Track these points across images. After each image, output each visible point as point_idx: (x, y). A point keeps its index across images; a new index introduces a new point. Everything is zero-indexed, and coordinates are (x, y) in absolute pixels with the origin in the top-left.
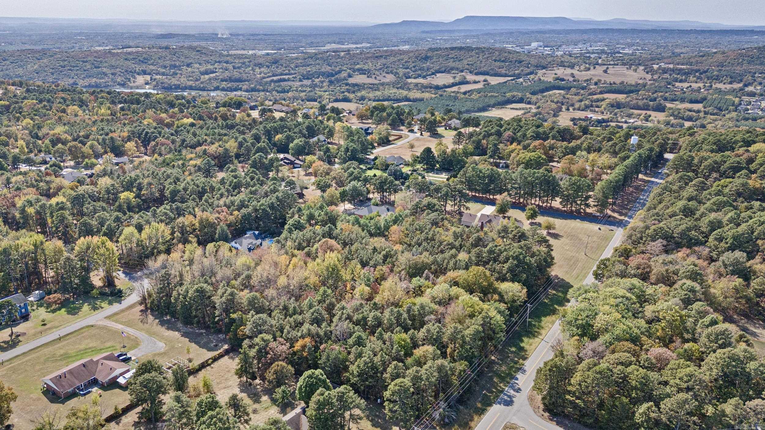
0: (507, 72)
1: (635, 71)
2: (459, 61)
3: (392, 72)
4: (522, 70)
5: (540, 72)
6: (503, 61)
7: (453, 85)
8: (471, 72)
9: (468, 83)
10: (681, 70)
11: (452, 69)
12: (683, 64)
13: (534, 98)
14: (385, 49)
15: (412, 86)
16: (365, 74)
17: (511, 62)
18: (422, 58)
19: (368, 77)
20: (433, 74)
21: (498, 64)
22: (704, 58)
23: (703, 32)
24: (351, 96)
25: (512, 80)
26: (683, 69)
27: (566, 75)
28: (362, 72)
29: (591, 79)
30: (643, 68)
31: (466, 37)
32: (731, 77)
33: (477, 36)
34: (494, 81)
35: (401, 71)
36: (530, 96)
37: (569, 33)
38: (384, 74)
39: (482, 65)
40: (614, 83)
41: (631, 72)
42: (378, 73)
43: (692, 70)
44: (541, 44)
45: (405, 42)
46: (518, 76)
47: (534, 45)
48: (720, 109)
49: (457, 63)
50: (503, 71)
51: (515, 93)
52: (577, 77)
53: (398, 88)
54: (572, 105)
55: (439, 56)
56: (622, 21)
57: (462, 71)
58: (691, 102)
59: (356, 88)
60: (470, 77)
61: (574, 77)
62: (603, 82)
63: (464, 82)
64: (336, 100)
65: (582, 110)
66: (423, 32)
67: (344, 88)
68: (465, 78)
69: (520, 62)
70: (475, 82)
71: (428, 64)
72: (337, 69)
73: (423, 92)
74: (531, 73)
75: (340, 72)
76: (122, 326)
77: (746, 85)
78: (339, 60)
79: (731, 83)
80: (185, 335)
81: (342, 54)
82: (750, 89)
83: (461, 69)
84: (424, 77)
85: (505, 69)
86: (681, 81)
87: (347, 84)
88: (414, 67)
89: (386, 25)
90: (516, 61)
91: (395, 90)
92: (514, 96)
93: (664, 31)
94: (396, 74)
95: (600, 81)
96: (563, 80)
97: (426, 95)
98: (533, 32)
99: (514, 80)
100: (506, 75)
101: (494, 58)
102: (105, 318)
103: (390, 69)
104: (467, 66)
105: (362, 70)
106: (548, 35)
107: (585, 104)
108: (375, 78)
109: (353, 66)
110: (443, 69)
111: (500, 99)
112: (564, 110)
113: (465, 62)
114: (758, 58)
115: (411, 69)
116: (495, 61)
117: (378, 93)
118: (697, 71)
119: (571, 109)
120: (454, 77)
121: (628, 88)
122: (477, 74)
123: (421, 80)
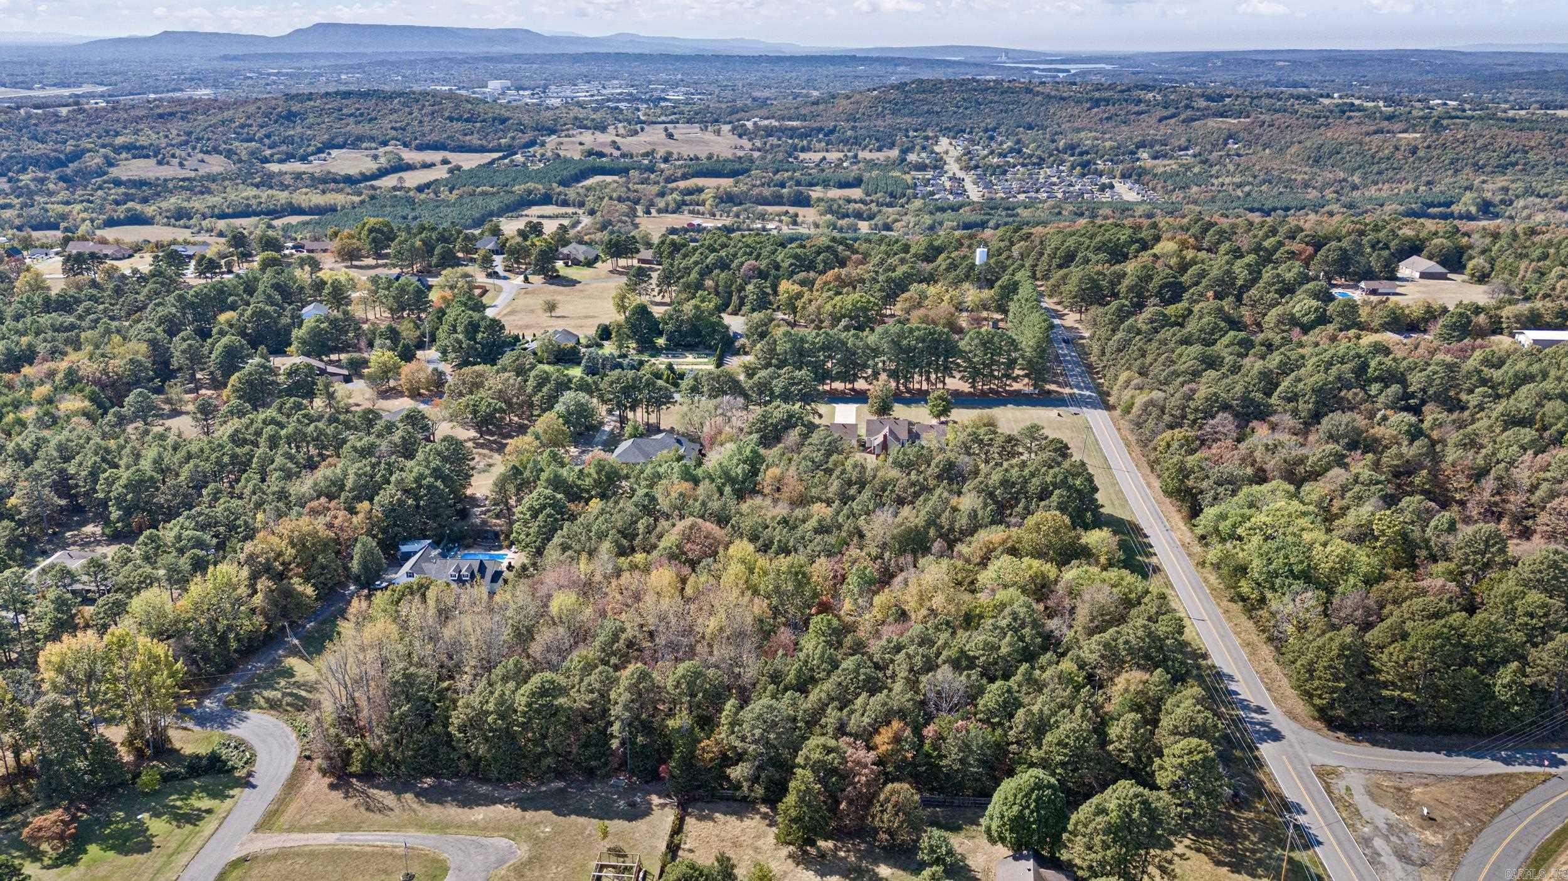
0: (484, 142)
1: (718, 132)
2: (370, 120)
3: (216, 150)
4: (513, 138)
5: (552, 141)
6: (467, 120)
7: (382, 173)
8: (405, 145)
9: (409, 167)
10: (793, 129)
11: (360, 139)
12: (790, 119)
13: (571, 193)
14: (152, 96)
15: (288, 180)
16: (147, 156)
17: (484, 121)
18: (279, 116)
19: (160, 163)
20: (320, 151)
21: (458, 126)
22: (821, 107)
23: (780, 60)
24: (149, 210)
25: (500, 158)
26: (797, 129)
27: (603, 144)
28: (137, 151)
29: (653, 151)
30: (729, 127)
31: (338, 69)
32: (877, 140)
33: (360, 67)
34: (469, 161)
35: (242, 149)
36: (561, 188)
37: (548, 62)
38: (200, 156)
39: (427, 129)
40: (697, 158)
41: (709, 136)
42: (183, 154)
43: (812, 130)
44: (508, 83)
45: (197, 79)
46: (510, 151)
47: (494, 86)
48: (892, 195)
49: (367, 126)
50: (473, 139)
51: (531, 185)
52: (625, 149)
53: (257, 186)
54: (652, 204)
55: (321, 112)
56: (633, 39)
57: (385, 144)
58: (842, 185)
59: (148, 192)
60: (410, 156)
61: (618, 149)
62: (675, 156)
63: (402, 167)
64: (111, 223)
65: (674, 212)
66: (225, 58)
67: (117, 192)
68: (401, 159)
69: (504, 121)
70: (426, 166)
71: (299, 129)
72: (69, 147)
73: (324, 192)
74: (532, 143)
75: (77, 155)
76: (337, 835)
77: (905, 151)
78: (60, 127)
79: (880, 149)
80: (525, 804)
81: (64, 111)
82: (912, 157)
83: (381, 138)
84: (304, 159)
85: (476, 135)
86: (803, 150)
87: (118, 183)
88: (268, 136)
89: (121, 41)
90: (494, 119)
91: (252, 192)
92: (530, 192)
93: (717, 57)
94: (229, 154)
95: (670, 154)
96: (601, 155)
97: (338, 199)
98: (475, 59)
99: (504, 157)
100: (482, 150)
101: (447, 114)
102: (256, 829)
103: (211, 144)
104: (394, 133)
105: (136, 148)
106: (509, 66)
107: (675, 200)
108: (181, 165)
109: (107, 140)
110: (341, 140)
111: (508, 199)
112: (640, 213)
113: (386, 124)
114: (905, 104)
115: (261, 141)
116: (451, 119)
117: (211, 200)
118: (820, 130)
119: (653, 211)
120: (375, 157)
121: (729, 167)
122: (420, 148)
123: (297, 166)
